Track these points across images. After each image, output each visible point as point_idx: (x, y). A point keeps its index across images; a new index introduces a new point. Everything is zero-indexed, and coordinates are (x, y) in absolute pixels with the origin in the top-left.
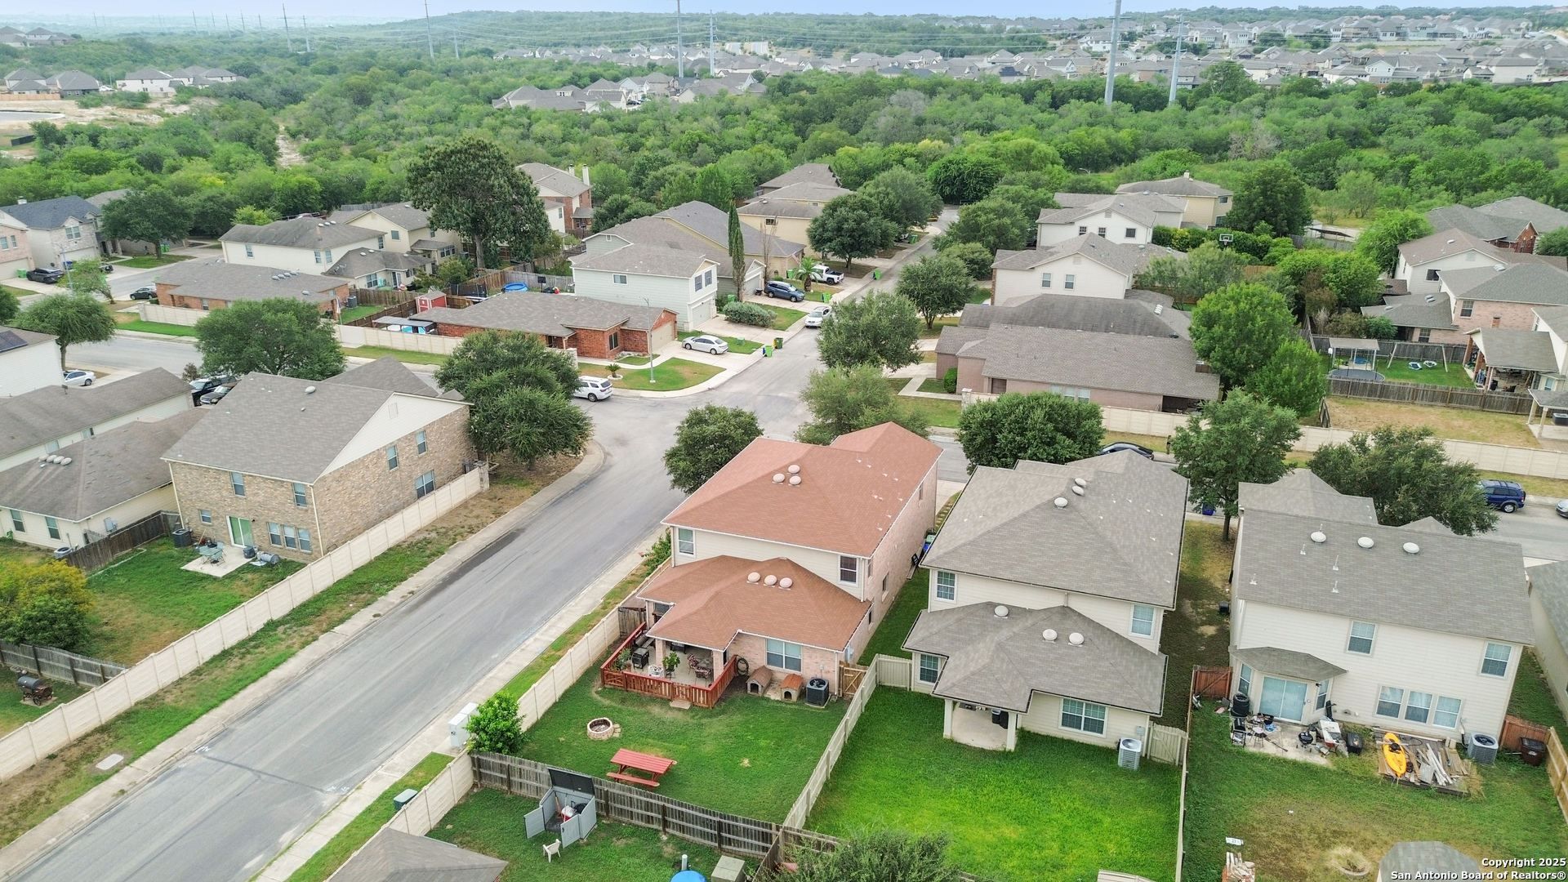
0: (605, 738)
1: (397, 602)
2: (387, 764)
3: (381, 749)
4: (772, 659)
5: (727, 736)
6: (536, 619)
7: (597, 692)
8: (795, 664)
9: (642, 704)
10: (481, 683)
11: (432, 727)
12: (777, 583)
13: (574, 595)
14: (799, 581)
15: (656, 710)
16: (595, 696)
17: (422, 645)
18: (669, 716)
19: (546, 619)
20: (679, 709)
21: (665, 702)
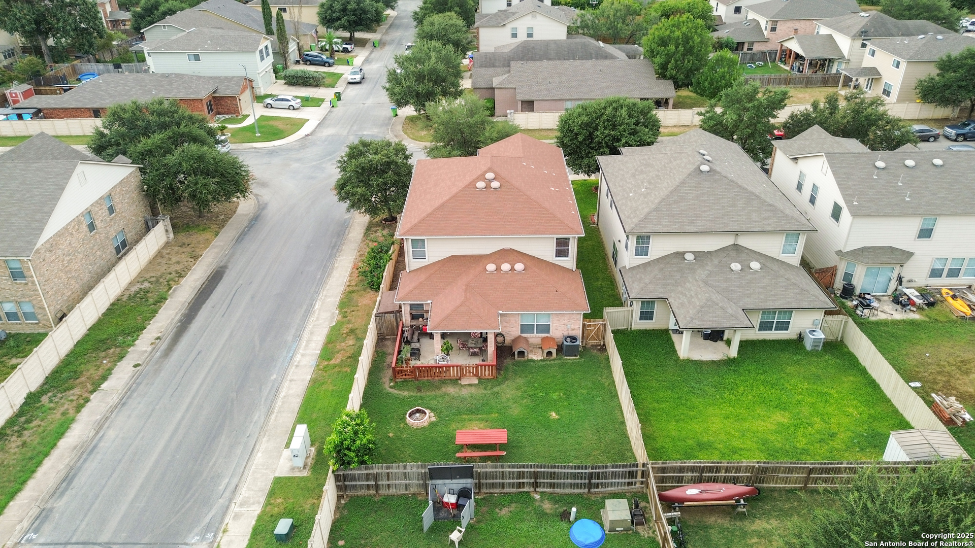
0: (426, 424)
1: (150, 349)
2: (239, 499)
3: (222, 487)
4: (525, 328)
5: (522, 398)
6: (290, 338)
7: (391, 387)
8: (546, 328)
9: (437, 388)
10: (279, 403)
11: (259, 454)
12: (512, 269)
13: (308, 312)
14: (528, 264)
15: (451, 390)
16: (391, 390)
17: (198, 382)
18: (465, 392)
19: (298, 337)
20: (470, 385)
21: (455, 381)
